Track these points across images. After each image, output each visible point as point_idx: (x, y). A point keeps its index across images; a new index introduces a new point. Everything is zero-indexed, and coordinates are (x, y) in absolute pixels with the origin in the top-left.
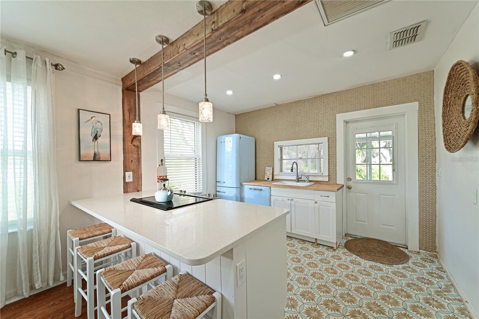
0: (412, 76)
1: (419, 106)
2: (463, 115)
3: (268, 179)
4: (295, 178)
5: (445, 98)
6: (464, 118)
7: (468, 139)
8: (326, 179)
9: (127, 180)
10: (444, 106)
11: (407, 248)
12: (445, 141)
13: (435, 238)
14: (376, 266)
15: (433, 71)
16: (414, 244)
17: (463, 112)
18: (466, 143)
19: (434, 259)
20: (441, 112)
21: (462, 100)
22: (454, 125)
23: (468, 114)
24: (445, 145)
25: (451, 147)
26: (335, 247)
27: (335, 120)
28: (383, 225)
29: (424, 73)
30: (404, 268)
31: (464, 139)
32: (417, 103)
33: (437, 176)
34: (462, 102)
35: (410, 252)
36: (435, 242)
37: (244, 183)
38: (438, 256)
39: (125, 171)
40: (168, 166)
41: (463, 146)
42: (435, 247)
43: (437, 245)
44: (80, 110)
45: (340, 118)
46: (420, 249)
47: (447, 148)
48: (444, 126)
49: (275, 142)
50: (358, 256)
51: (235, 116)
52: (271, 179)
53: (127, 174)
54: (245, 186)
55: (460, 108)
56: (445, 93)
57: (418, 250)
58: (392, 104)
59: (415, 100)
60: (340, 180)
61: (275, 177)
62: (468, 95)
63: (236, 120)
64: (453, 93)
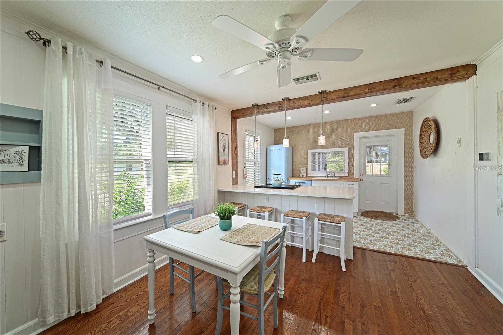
0: (401, 113)
1: (405, 131)
2: (429, 141)
3: (303, 176)
4: (325, 175)
5: (421, 131)
6: (430, 143)
7: (432, 153)
8: (347, 175)
9: (233, 177)
10: (420, 135)
11: (397, 214)
12: (421, 153)
13: (413, 206)
14: (384, 222)
15: (413, 111)
16: (401, 211)
17: (429, 139)
18: (431, 154)
19: (413, 218)
20: (419, 137)
21: (429, 134)
22: (425, 145)
23: (431, 141)
24: (421, 155)
25: (424, 156)
26: (357, 216)
27: (353, 137)
28: (383, 202)
29: (408, 112)
30: (398, 222)
31: (430, 153)
32: (403, 129)
33: (414, 171)
34: (429, 135)
35: (399, 216)
36: (413, 209)
37: (290, 179)
38: (414, 216)
39: (232, 171)
40: (248, 167)
41: (429, 156)
42: (413, 212)
43: (414, 210)
44: (219, 133)
45: (357, 135)
46: (405, 213)
47: (422, 156)
48: (420, 145)
49: (308, 150)
50: (372, 219)
51: (274, 130)
52: (305, 176)
53: (233, 172)
54: (291, 181)
55: (428, 138)
56: (421, 129)
57: (403, 214)
58: (390, 129)
59: (403, 127)
60: (356, 175)
61: (309, 175)
62: (431, 132)
63: (275, 133)
64: (425, 129)
